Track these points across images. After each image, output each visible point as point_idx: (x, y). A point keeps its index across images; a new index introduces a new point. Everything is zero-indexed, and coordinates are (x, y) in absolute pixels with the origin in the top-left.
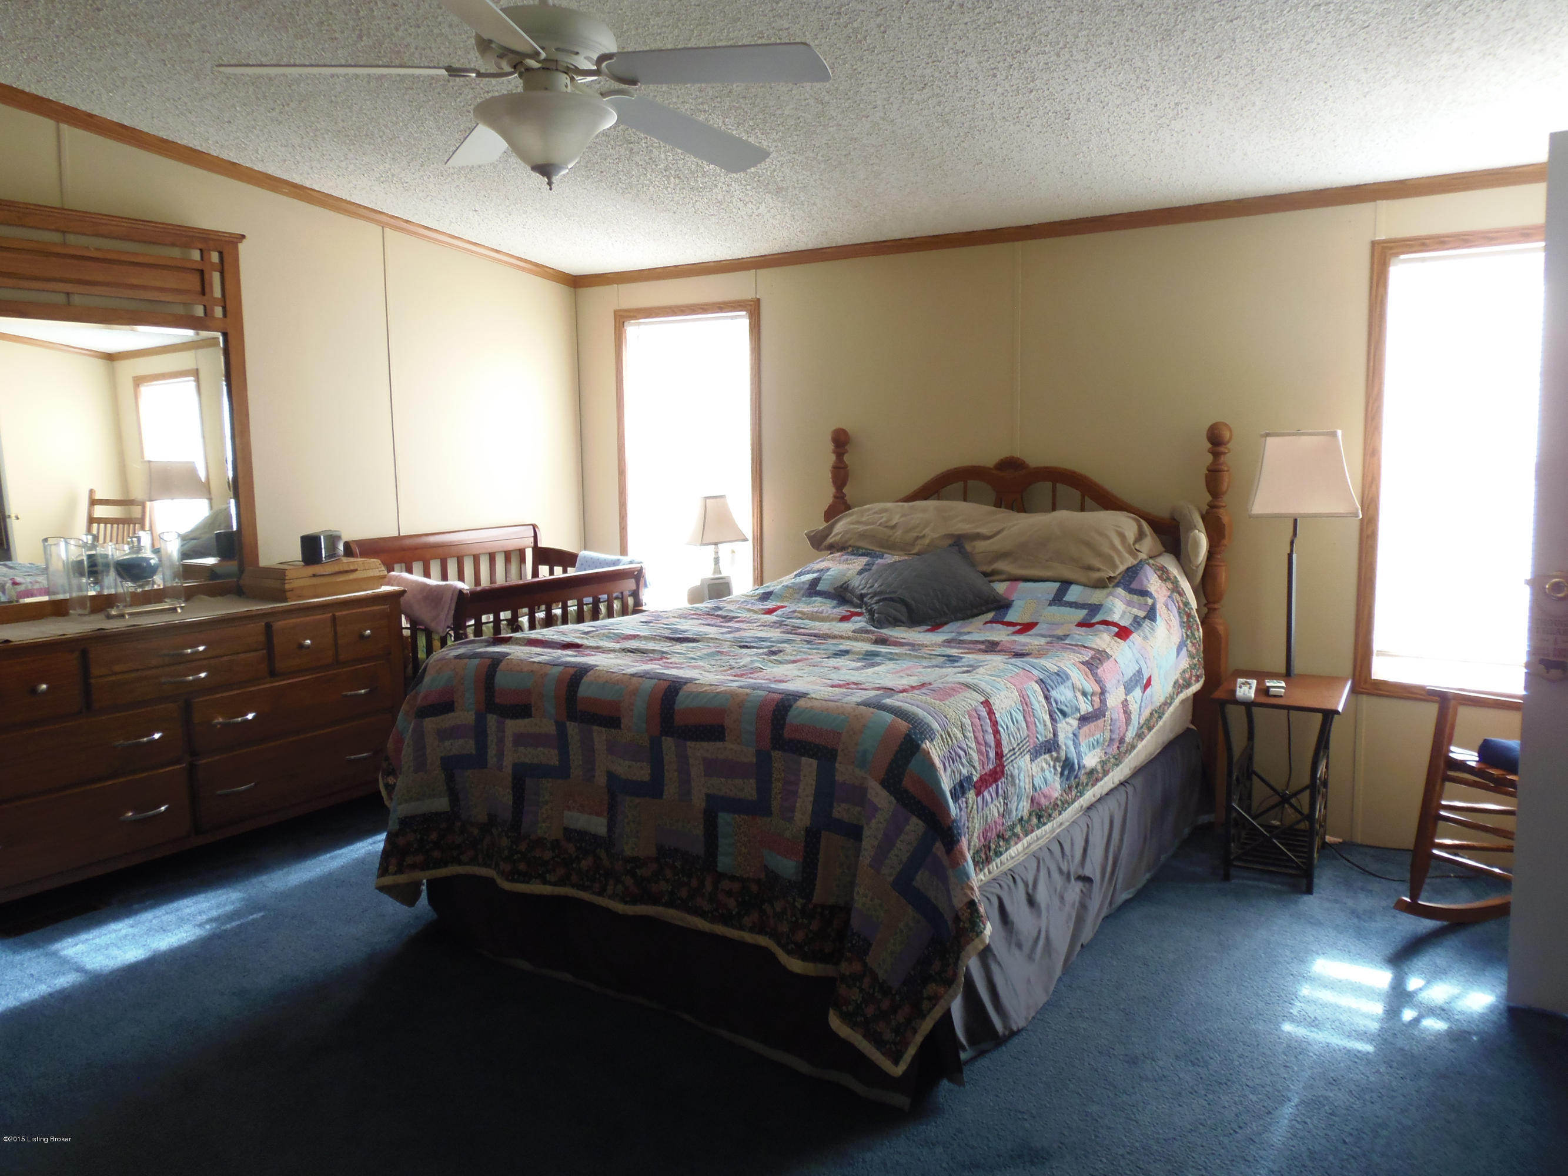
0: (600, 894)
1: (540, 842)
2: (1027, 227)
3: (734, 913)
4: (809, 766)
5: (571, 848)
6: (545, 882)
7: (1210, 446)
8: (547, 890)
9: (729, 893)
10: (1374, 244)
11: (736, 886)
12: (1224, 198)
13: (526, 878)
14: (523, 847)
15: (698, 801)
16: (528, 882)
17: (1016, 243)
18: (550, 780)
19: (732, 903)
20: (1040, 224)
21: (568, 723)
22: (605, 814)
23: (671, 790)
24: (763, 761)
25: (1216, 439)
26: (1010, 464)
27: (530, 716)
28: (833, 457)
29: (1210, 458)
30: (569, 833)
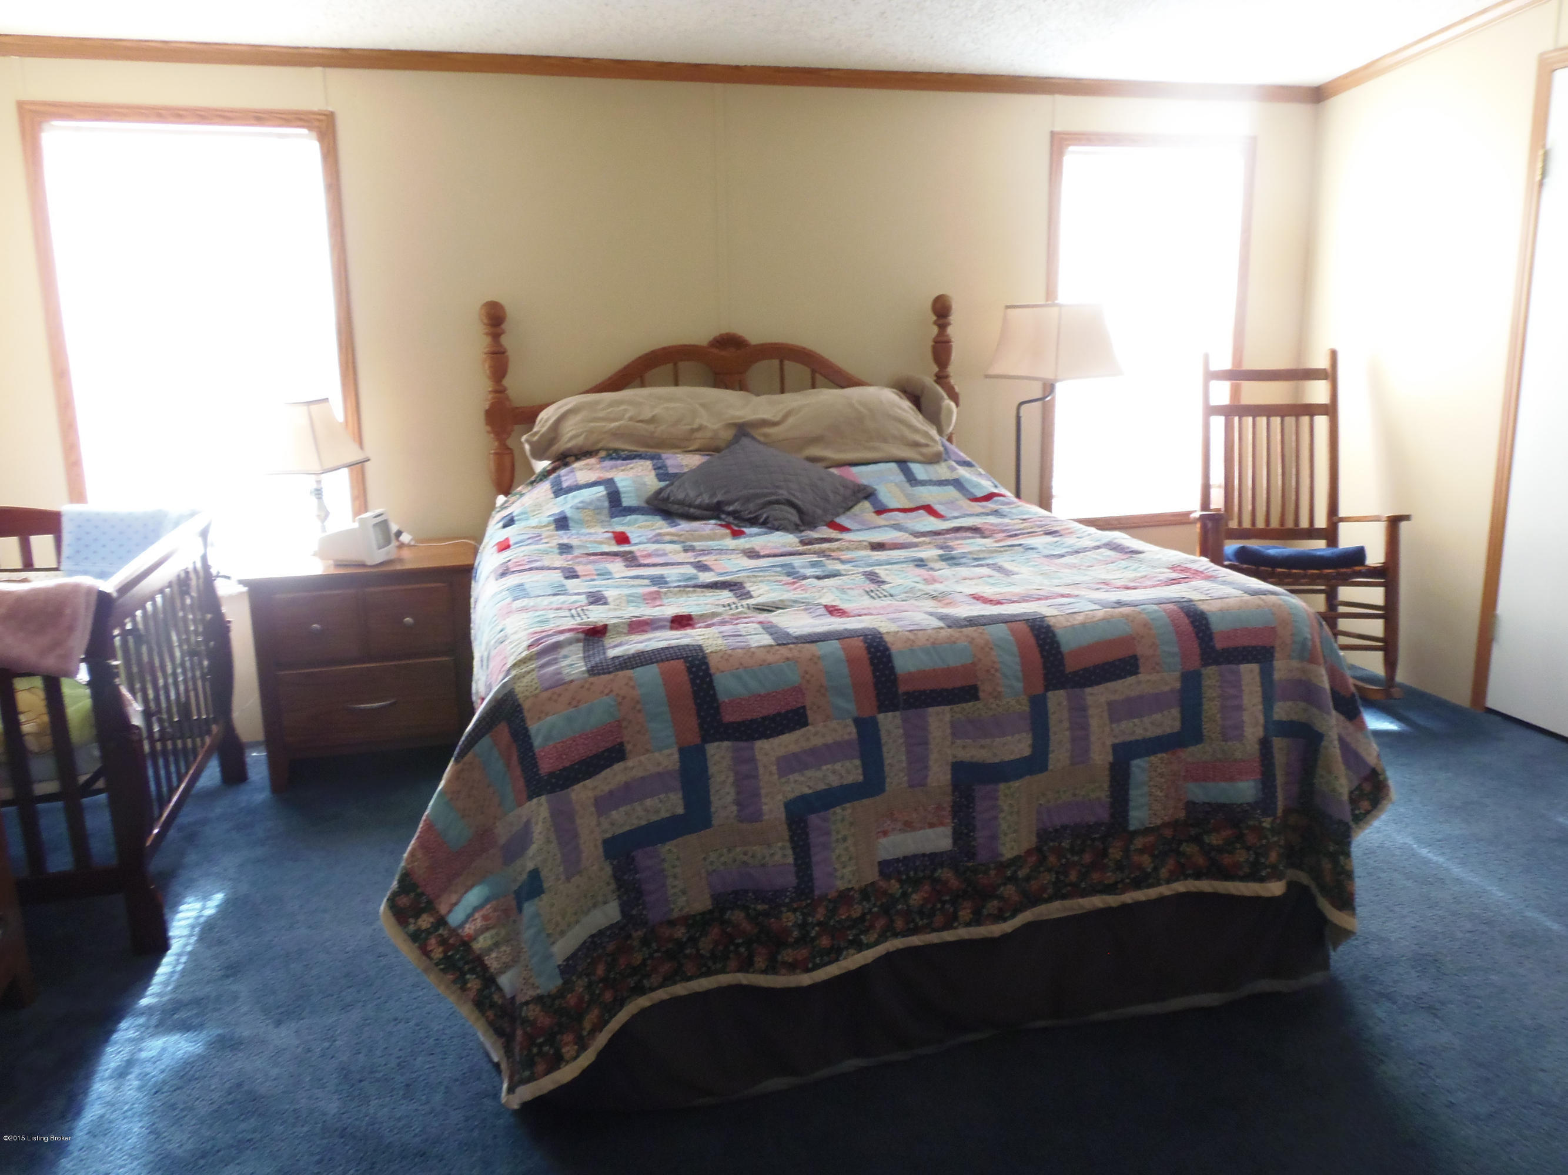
0: (947, 926)
1: (844, 897)
2: (737, 67)
3: (1149, 870)
4: (1250, 672)
5: (894, 887)
6: (860, 947)
7: (934, 318)
8: (867, 956)
9: (1142, 851)
10: (1053, 134)
11: (1151, 839)
12: (934, 70)
13: (834, 954)
14: (820, 914)
15: (1101, 756)
16: (837, 960)
17: (716, 85)
18: (848, 805)
19: (1146, 861)
20: (752, 66)
21: (881, 717)
22: (948, 820)
23: (1059, 754)
24: (1191, 683)
25: (941, 310)
26: (729, 342)
27: (805, 724)
28: (488, 340)
29: (935, 330)
30: (887, 868)
